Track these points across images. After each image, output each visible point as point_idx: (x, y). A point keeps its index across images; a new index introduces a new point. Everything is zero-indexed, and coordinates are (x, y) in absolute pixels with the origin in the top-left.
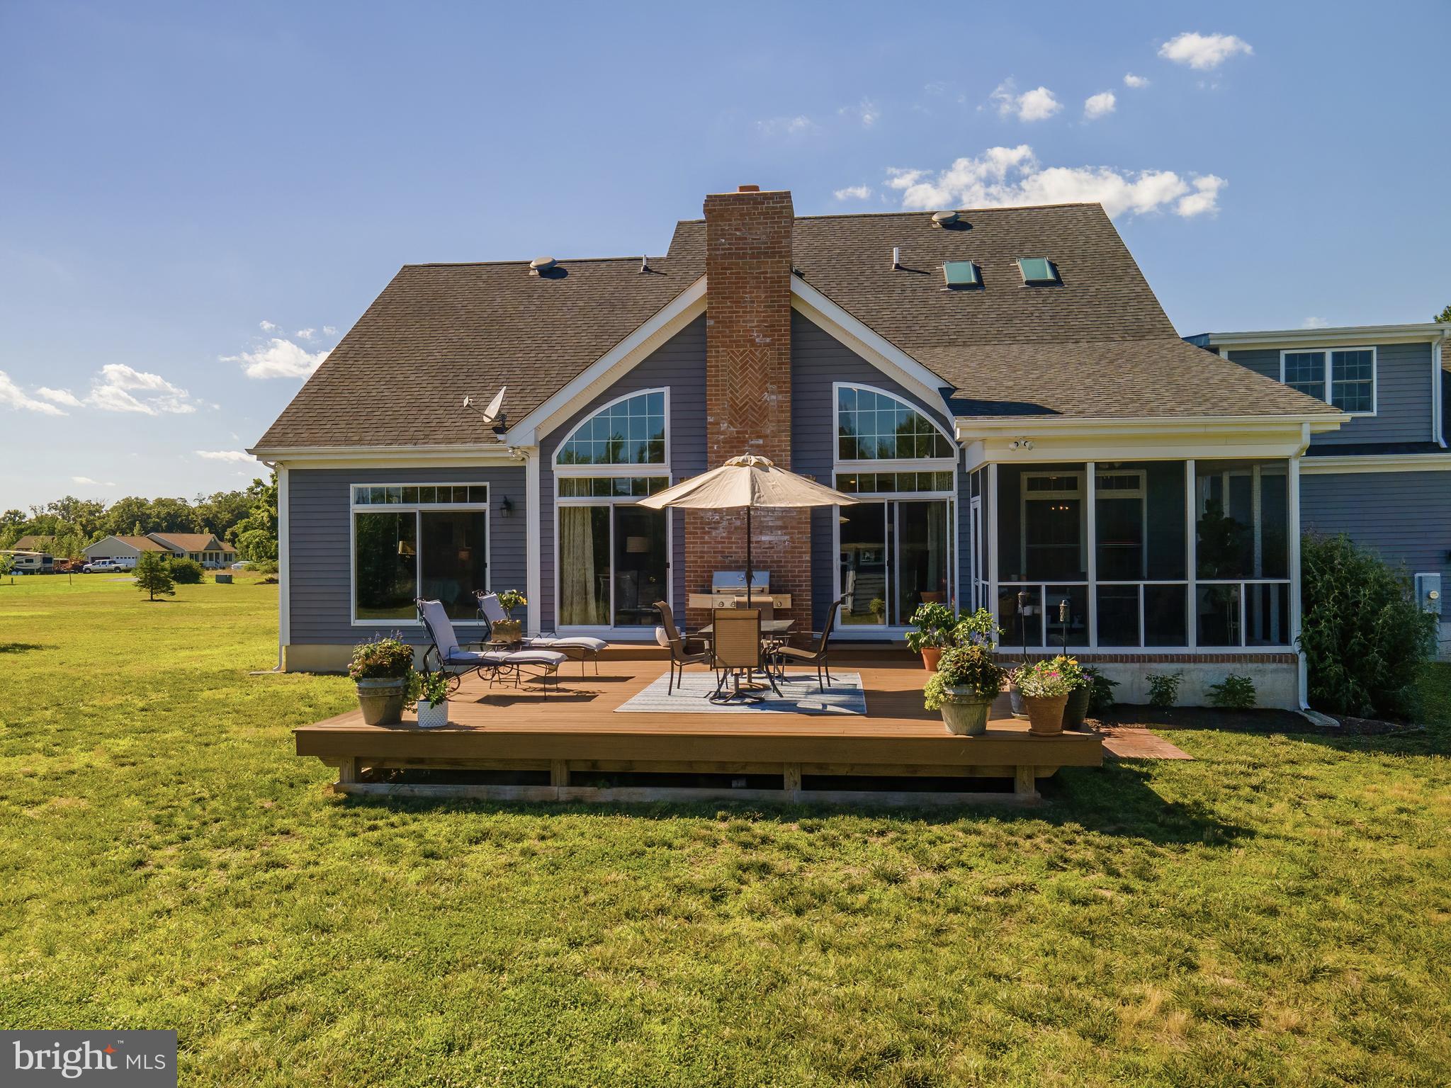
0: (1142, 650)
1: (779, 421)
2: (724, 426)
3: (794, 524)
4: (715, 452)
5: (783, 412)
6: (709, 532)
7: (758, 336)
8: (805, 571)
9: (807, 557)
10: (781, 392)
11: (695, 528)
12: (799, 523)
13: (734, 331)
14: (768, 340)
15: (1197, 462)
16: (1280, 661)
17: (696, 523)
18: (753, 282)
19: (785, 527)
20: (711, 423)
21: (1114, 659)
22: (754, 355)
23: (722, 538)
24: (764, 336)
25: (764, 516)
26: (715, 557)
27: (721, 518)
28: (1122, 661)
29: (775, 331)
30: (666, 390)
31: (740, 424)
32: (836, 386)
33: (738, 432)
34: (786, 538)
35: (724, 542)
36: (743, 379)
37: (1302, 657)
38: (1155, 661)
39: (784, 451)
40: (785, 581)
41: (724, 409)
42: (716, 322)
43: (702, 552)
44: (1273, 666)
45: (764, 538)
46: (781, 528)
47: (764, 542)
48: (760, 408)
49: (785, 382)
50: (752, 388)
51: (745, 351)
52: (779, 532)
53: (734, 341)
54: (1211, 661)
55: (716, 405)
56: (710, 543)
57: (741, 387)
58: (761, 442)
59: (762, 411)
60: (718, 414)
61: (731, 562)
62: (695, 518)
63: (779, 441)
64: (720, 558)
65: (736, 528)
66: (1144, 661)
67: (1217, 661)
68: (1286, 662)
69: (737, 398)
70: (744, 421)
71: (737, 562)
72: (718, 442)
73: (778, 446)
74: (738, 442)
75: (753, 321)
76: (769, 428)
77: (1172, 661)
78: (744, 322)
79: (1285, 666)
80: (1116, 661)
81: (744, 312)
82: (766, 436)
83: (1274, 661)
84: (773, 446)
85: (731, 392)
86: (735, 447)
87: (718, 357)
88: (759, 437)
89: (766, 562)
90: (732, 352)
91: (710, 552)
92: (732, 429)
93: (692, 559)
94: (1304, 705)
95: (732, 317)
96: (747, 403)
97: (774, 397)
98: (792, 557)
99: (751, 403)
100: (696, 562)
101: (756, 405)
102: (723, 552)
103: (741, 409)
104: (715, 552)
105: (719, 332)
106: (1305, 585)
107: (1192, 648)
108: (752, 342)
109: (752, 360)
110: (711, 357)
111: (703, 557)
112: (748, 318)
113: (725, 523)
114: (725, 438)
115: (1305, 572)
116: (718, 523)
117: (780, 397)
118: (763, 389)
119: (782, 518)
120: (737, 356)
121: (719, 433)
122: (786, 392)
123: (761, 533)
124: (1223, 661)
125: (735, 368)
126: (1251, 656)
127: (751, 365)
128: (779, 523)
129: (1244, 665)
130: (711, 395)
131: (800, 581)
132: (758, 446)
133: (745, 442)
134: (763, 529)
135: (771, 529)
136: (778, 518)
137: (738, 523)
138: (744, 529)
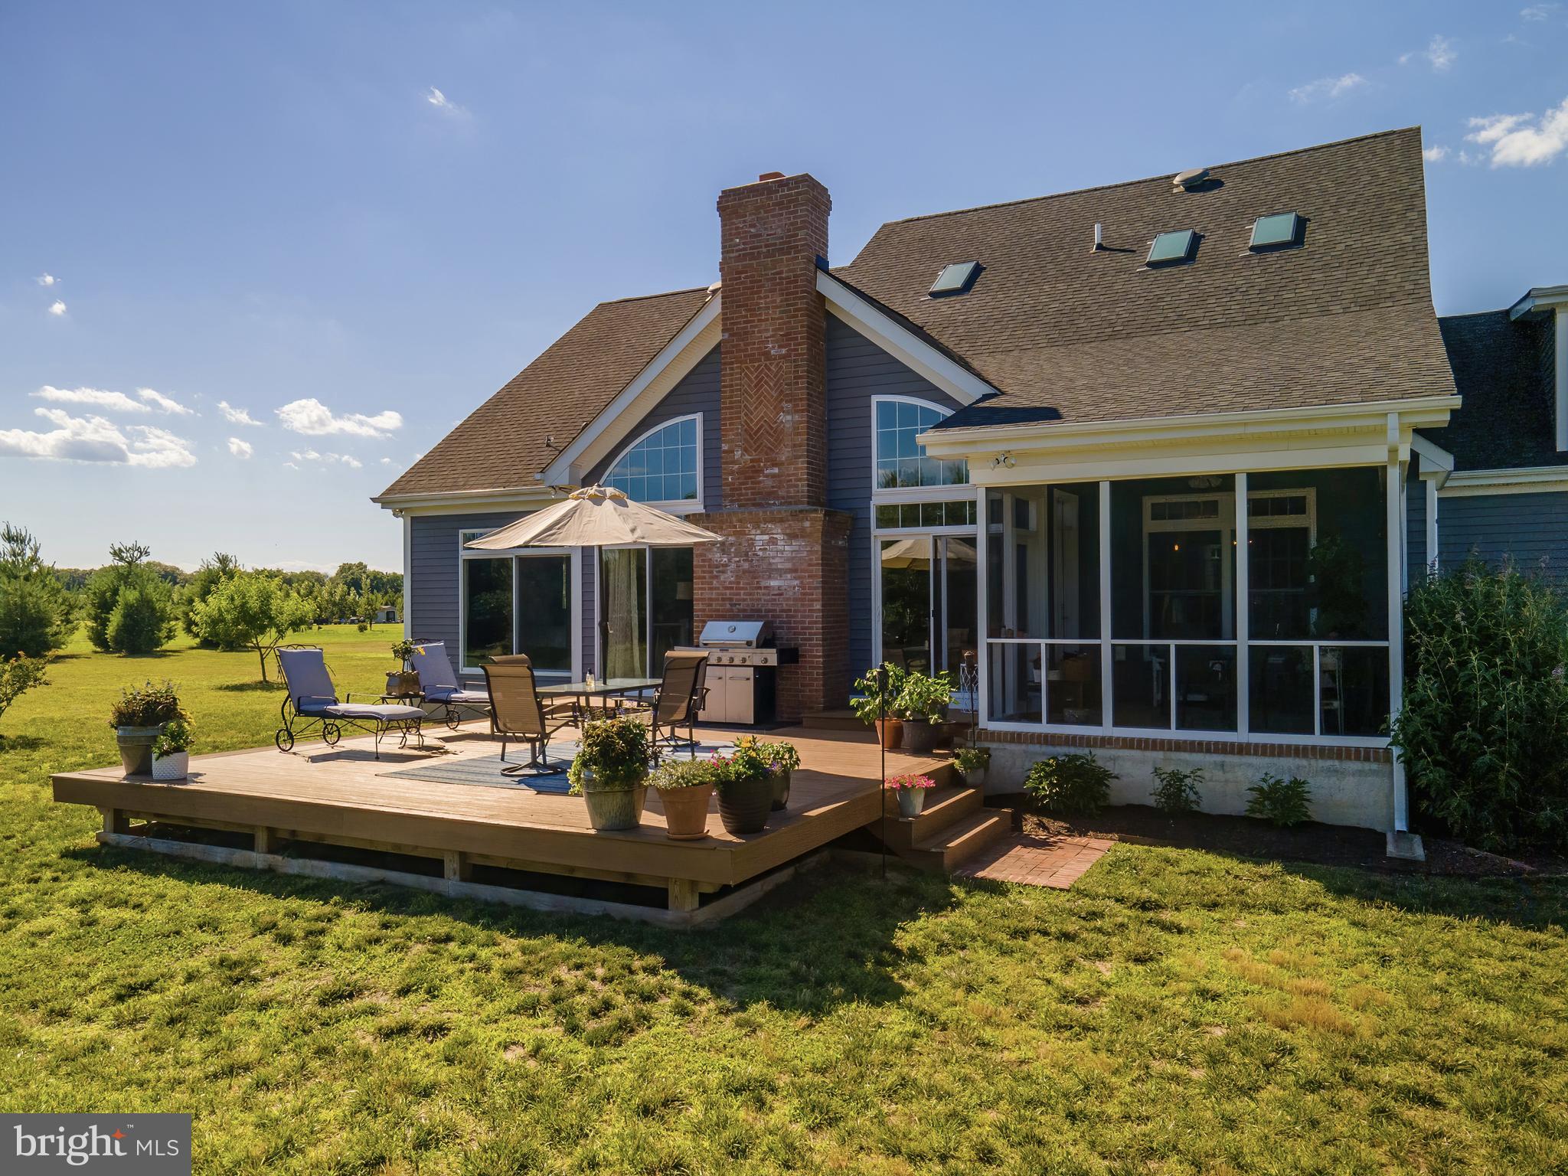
0: (1173, 734)
1: (795, 446)
2: (738, 454)
3: (805, 566)
4: (728, 484)
5: (799, 434)
6: (717, 577)
7: (773, 347)
8: (816, 622)
9: (818, 606)
10: (797, 411)
11: (704, 572)
12: (810, 565)
13: (748, 344)
14: (784, 351)
15: (1249, 475)
16: (1367, 759)
17: (705, 566)
18: (768, 285)
19: (795, 571)
20: (725, 452)
22: (769, 370)
23: (730, 583)
24: (780, 347)
25: (773, 558)
26: (722, 605)
27: (729, 561)
28: (1139, 748)
29: (791, 339)
30: (698, 417)
31: (755, 451)
32: (875, 399)
33: (752, 461)
34: (796, 582)
35: (732, 588)
36: (758, 398)
37: (1396, 751)
38: (1185, 751)
39: (800, 480)
40: (795, 634)
41: (737, 434)
42: (730, 335)
43: (711, 599)
44: (1354, 766)
45: (773, 583)
46: (791, 571)
47: (773, 587)
48: (775, 432)
49: (801, 399)
50: (767, 408)
51: (759, 366)
52: (789, 576)
53: (749, 356)
54: (1264, 754)
55: (732, 430)
56: (718, 588)
57: (756, 408)
58: (776, 470)
59: (778, 435)
60: (732, 441)
61: (739, 610)
62: (703, 561)
63: (795, 469)
64: (728, 606)
65: (744, 572)
66: (1170, 749)
67: (1272, 755)
68: (1376, 760)
69: (752, 420)
70: (759, 447)
71: (744, 610)
72: (732, 473)
73: (793, 475)
74: (753, 472)
75: (768, 330)
76: (784, 455)
77: (1208, 751)
78: (759, 332)
79: (1374, 766)
80: (1132, 747)
81: (759, 321)
82: (782, 464)
83: (1357, 758)
84: (789, 475)
85: (746, 415)
86: (751, 478)
87: (732, 375)
88: (774, 465)
89: (775, 610)
90: (747, 368)
91: (717, 600)
92: (747, 457)
93: (701, 607)
94: (1400, 825)
95: (746, 328)
96: (762, 426)
97: (789, 418)
98: (803, 605)
99: (766, 426)
100: (704, 610)
101: (772, 428)
102: (731, 599)
103: (756, 434)
104: (723, 599)
105: (733, 346)
106: (1409, 649)
107: (1242, 734)
108: (767, 355)
109: (768, 376)
110: (724, 375)
111: (711, 605)
112: (763, 327)
113: (733, 566)
114: (739, 468)
115: (1408, 631)
116: (727, 565)
117: (797, 417)
118: (779, 409)
119: (793, 558)
120: (752, 373)
121: (734, 462)
122: (802, 411)
123: (770, 577)
124: (1280, 755)
125: (749, 386)
126: (1323, 748)
127: (766, 382)
128: (789, 565)
129: (1313, 762)
130: (725, 419)
131: (810, 634)
132: (774, 476)
133: (759, 471)
134: (772, 572)
135: (781, 572)
136: (789, 560)
137: (746, 566)
138: (753, 573)
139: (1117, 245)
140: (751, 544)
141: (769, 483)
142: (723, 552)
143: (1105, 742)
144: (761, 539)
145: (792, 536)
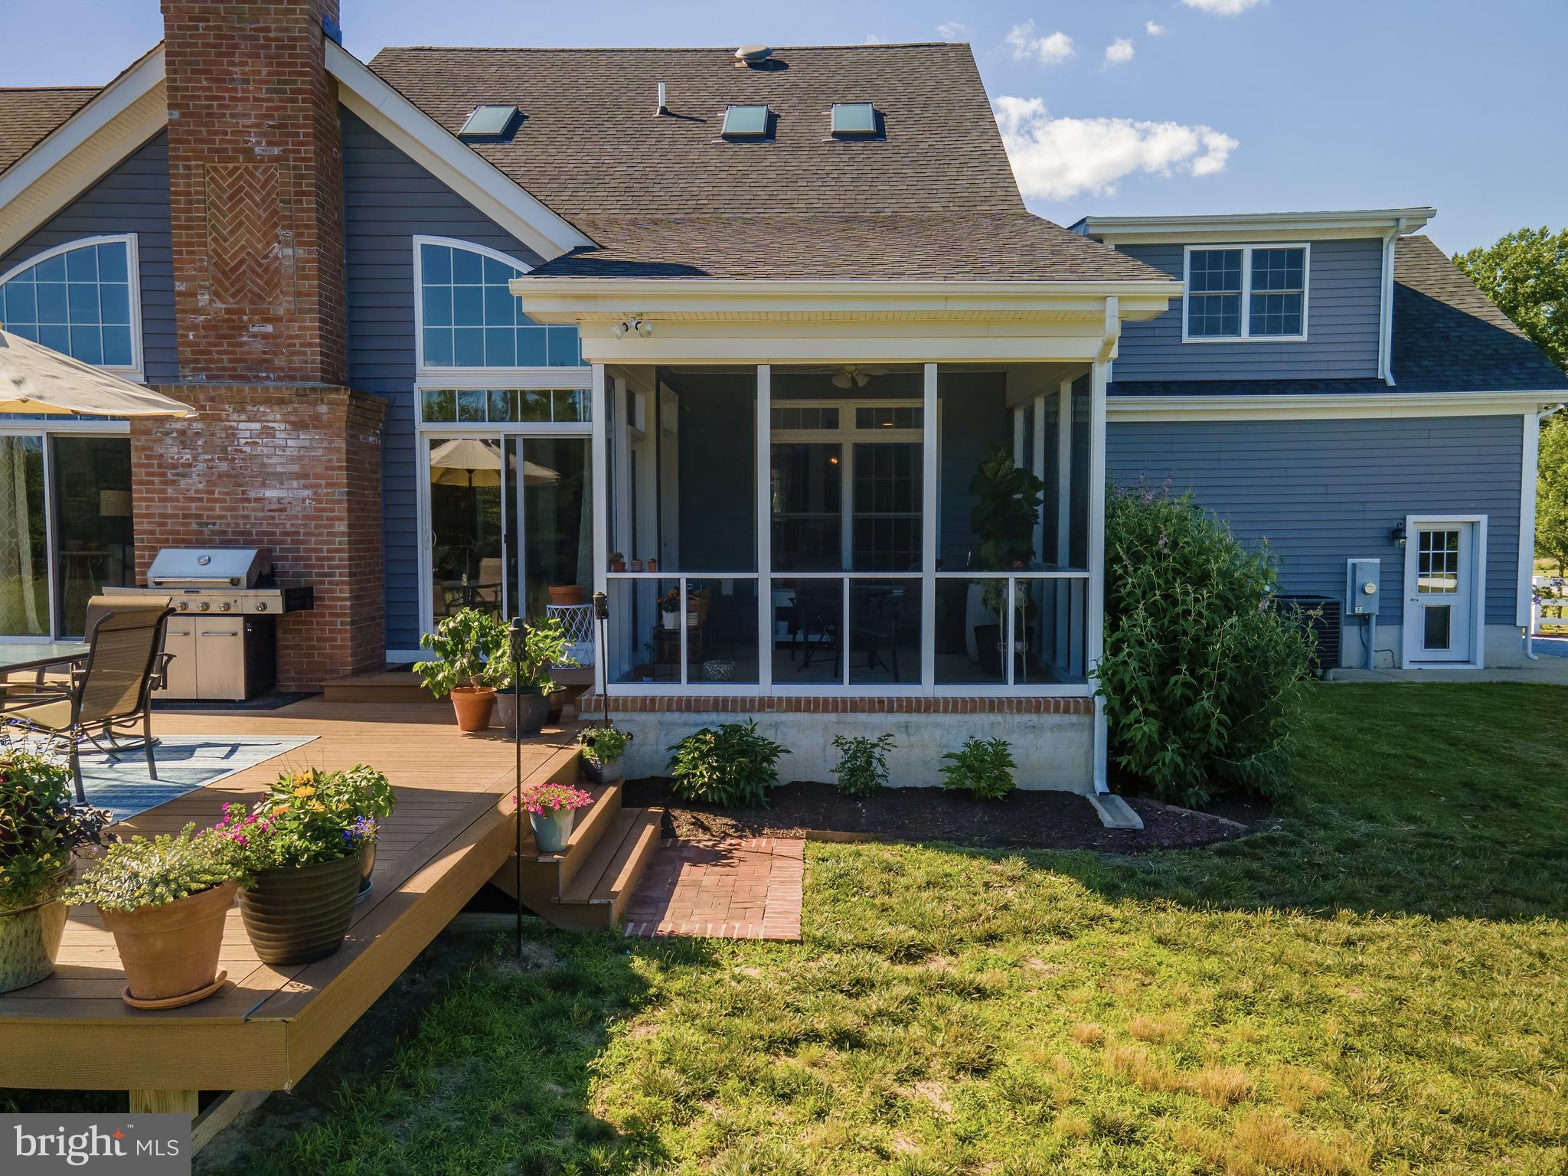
0: (846, 690)
1: (299, 294)
2: (204, 299)
3: (319, 470)
4: (190, 344)
5: (304, 277)
6: (174, 482)
7: (259, 143)
8: (338, 551)
9: (342, 527)
10: (301, 244)
11: (148, 474)
12: (327, 468)
13: (217, 133)
14: (276, 151)
15: (940, 366)
16: (1066, 711)
17: (151, 466)
18: (246, 46)
19: (306, 476)
20: (180, 294)
21: (795, 705)
22: (252, 175)
23: (197, 491)
24: (270, 144)
25: (269, 456)
26: (184, 525)
27: (195, 458)
28: (807, 710)
29: (289, 135)
30: (130, 240)
31: (233, 296)
32: (419, 241)
33: (228, 311)
34: (307, 493)
35: (201, 500)
36: (236, 217)
37: (1100, 702)
38: (863, 711)
39: (310, 345)
40: (306, 566)
41: (201, 269)
42: (183, 115)
43: (163, 516)
44: (1054, 719)
45: (270, 493)
46: (298, 476)
47: (270, 500)
48: (266, 271)
49: (307, 227)
50: (250, 232)
51: (236, 169)
52: (295, 483)
53: (217, 151)
54: (955, 711)
55: (192, 262)
56: (177, 500)
57: (232, 232)
58: (269, 328)
59: (271, 276)
60: (193, 278)
61: (213, 533)
62: (148, 457)
63: (301, 328)
64: (194, 527)
65: (220, 476)
66: (844, 710)
67: (964, 711)
68: (1077, 712)
69: (226, 251)
70: (239, 291)
71: (224, 533)
72: (194, 327)
73: (298, 337)
74: (230, 328)
75: (246, 116)
76: (282, 306)
77: (891, 710)
78: (233, 116)
79: (1074, 718)
80: (798, 710)
81: (233, 99)
82: (279, 319)
83: (1057, 710)
84: (291, 337)
85: (215, 240)
86: (225, 337)
87: (189, 176)
88: (267, 320)
89: (273, 534)
90: (215, 169)
91: (176, 516)
92: (219, 305)
93: (146, 527)
94: (1101, 786)
95: (210, 107)
96: (242, 262)
97: (289, 251)
98: (317, 526)
99: (250, 261)
100: (152, 532)
101: (260, 265)
102: (200, 516)
103: (234, 269)
104: (185, 516)
105: (190, 132)
106: (1111, 582)
107: (928, 688)
108: (248, 153)
109: (251, 185)
110: (177, 176)
111: (165, 524)
112: (240, 110)
114: (206, 320)
115: (1111, 559)
116: (190, 465)
117: (301, 252)
118: (270, 238)
119: (300, 458)
120: (223, 177)
121: (197, 311)
122: (310, 244)
123: (264, 485)
124: (973, 711)
125: (219, 198)
126: (1019, 701)
127: (248, 195)
128: (295, 468)
129: (1009, 717)
130: (179, 244)
131: (330, 567)
132: (265, 336)
133: (242, 328)
134: (266, 477)
135: (281, 478)
136: (293, 460)
137: (224, 467)
138: (234, 478)
139: (684, 111)
140: (232, 434)
141: (258, 346)
142: (184, 445)
143: (765, 704)
144: (247, 428)
145: (299, 426)
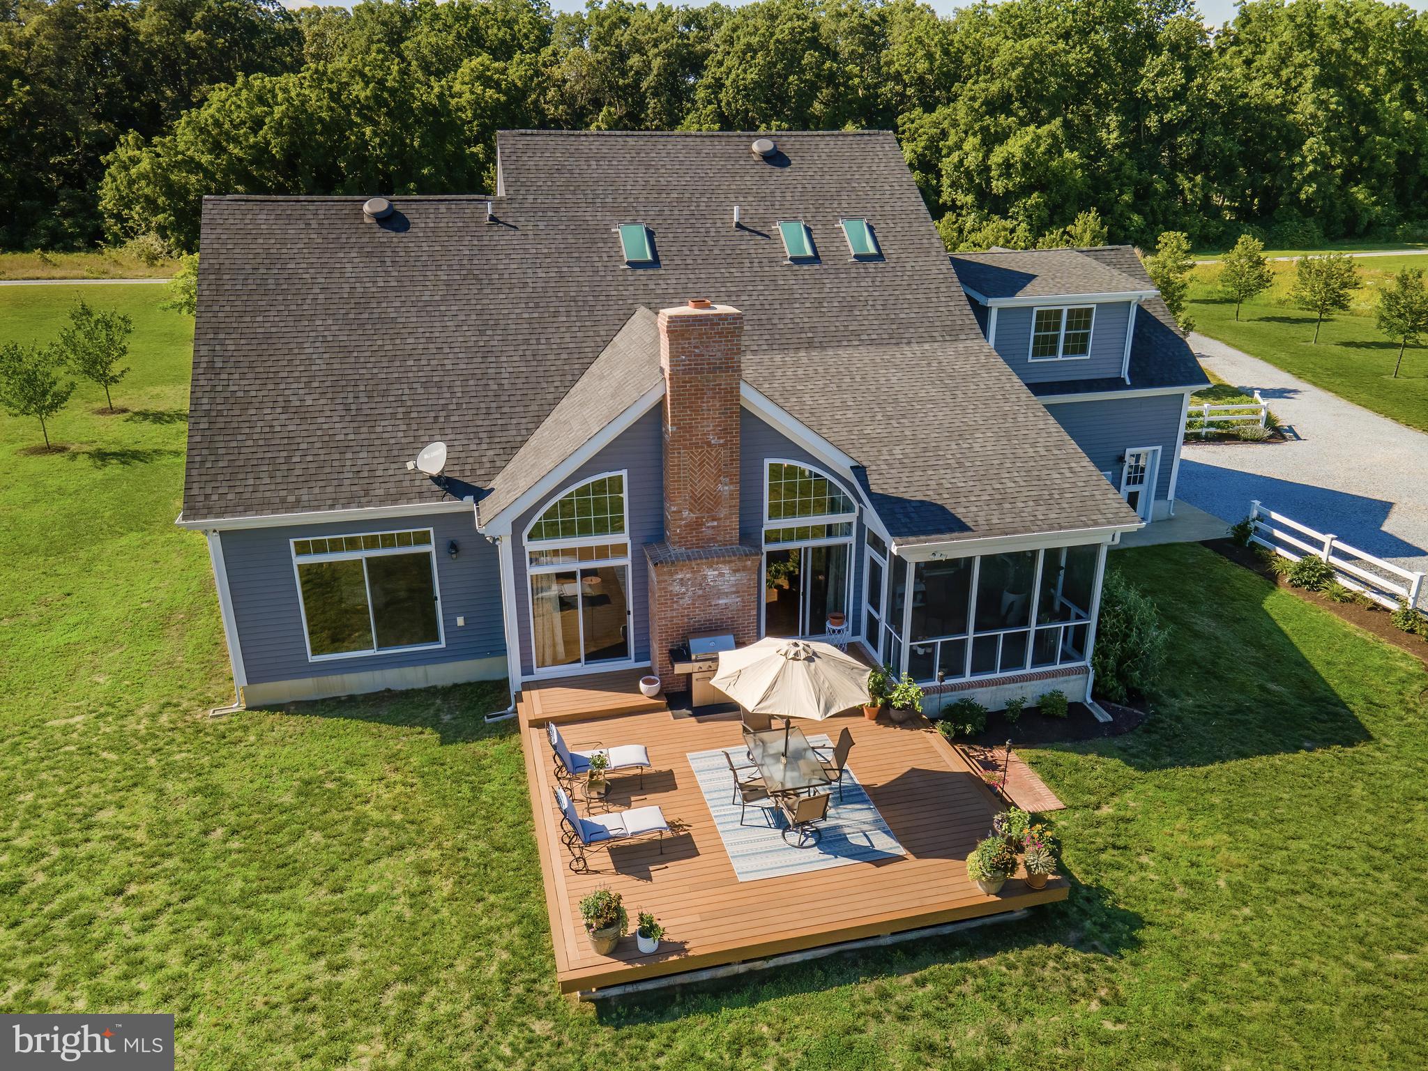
0: (998, 675)
1: (730, 507)
2: (685, 514)
3: (745, 589)
4: (678, 535)
5: (733, 499)
6: (677, 602)
7: (714, 439)
8: (752, 623)
9: (754, 612)
10: (732, 484)
12: (748, 588)
13: (694, 436)
14: (722, 441)
15: (1045, 550)
16: (1079, 672)
18: (710, 393)
22: (710, 454)
23: (687, 604)
24: (719, 438)
25: (721, 585)
27: (686, 590)
28: (986, 686)
29: (728, 433)
30: (624, 473)
31: (699, 510)
32: (767, 462)
33: (696, 518)
34: (738, 599)
35: (689, 608)
36: (701, 474)
37: (1092, 668)
38: (1007, 683)
39: (735, 529)
41: (685, 500)
42: (678, 428)
43: (671, 617)
44: (1074, 677)
45: (721, 602)
46: (734, 592)
47: (721, 605)
48: (715, 497)
49: (735, 475)
50: (708, 480)
51: (702, 452)
52: (733, 596)
53: (694, 444)
54: (1039, 678)
55: (678, 497)
56: (677, 609)
57: (699, 481)
58: (715, 523)
59: (717, 500)
60: (680, 504)
61: (695, 622)
62: (665, 592)
63: (730, 522)
64: (685, 620)
65: (699, 596)
66: (1000, 684)
67: (1042, 678)
68: (1082, 672)
69: (696, 490)
70: (701, 508)
71: (699, 621)
72: (680, 527)
73: (728, 526)
74: (697, 525)
75: (708, 426)
76: (723, 513)
77: (1014, 681)
78: (702, 427)
79: (1081, 674)
80: (980, 685)
81: (702, 419)
82: (720, 519)
83: (1075, 673)
84: (725, 526)
85: (691, 486)
86: (695, 529)
87: (680, 457)
88: (714, 520)
90: (692, 452)
91: (677, 616)
92: (692, 515)
93: (663, 623)
94: (1090, 699)
95: (692, 424)
96: (704, 494)
97: (726, 488)
98: (742, 613)
99: (707, 494)
101: (712, 495)
102: (688, 615)
103: (699, 499)
104: (682, 616)
105: (681, 437)
108: (709, 444)
109: (709, 458)
110: (675, 458)
111: (672, 620)
112: (705, 424)
113: (690, 594)
114: (686, 523)
116: (684, 593)
117: (732, 487)
118: (717, 481)
119: (736, 584)
120: (696, 456)
121: (681, 519)
122: (737, 483)
123: (718, 598)
124: (1046, 677)
125: (694, 466)
126: (1062, 671)
127: (707, 463)
128: (733, 589)
132: (713, 527)
133: (702, 524)
134: (720, 594)
135: (726, 594)
136: (733, 586)
137: (700, 592)
138: (705, 597)
140: (705, 577)
141: (710, 532)
142: (682, 585)
143: (970, 686)
144: (711, 574)
145: (736, 571)
